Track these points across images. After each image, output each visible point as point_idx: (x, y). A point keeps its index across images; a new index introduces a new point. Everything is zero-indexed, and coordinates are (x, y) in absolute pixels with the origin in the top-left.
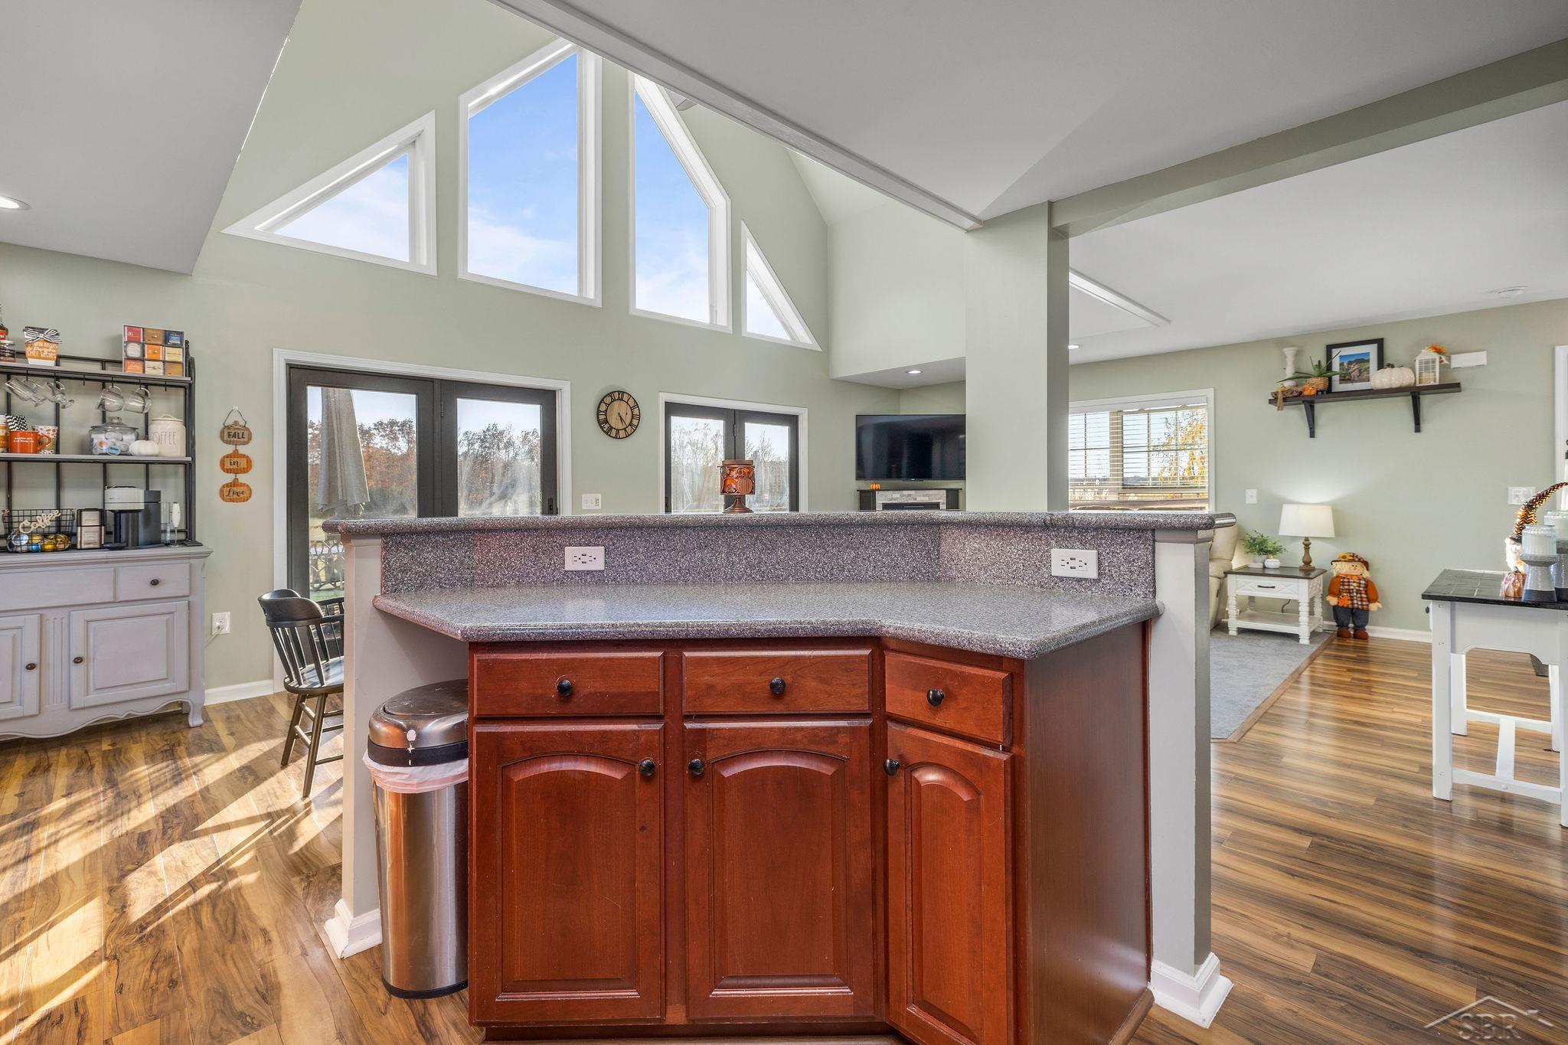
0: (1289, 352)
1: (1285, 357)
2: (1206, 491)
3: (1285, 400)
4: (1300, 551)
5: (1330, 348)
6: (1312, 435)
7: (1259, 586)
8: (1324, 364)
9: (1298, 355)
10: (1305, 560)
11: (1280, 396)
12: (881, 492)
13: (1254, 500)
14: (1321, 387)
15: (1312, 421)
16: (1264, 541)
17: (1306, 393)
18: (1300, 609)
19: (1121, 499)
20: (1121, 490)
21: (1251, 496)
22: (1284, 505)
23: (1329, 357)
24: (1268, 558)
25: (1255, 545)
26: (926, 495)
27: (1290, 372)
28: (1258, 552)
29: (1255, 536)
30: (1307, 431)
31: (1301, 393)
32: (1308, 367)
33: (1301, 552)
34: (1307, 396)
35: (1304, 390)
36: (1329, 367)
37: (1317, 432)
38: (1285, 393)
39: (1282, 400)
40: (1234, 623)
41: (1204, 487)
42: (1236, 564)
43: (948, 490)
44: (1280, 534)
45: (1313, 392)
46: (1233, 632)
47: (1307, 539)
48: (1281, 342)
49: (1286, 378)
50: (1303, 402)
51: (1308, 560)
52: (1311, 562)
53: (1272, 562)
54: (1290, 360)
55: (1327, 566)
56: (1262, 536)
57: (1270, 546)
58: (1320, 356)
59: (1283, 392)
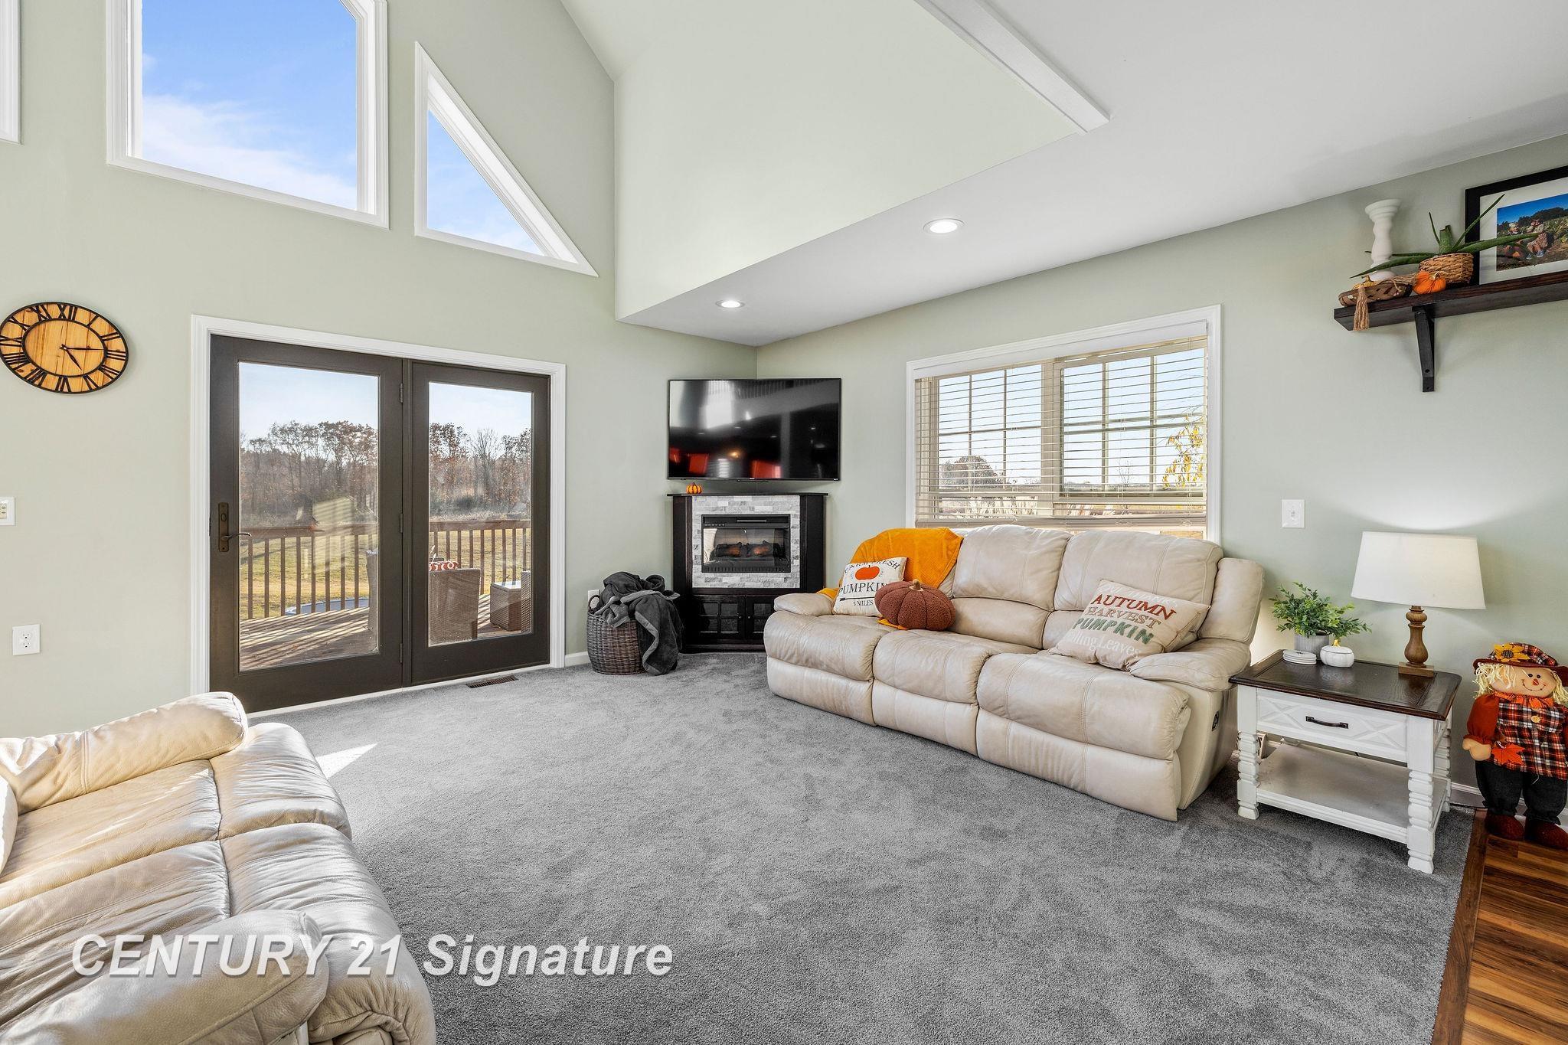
0: (1379, 213)
1: (1371, 224)
2: (1202, 501)
3: (1372, 307)
4: (1402, 634)
5: (1473, 197)
6: (1429, 385)
7: (1309, 719)
8: (1459, 231)
9: (1399, 218)
10: (1413, 652)
11: (1361, 300)
12: (700, 499)
13: (1298, 522)
14: (1457, 274)
15: (1429, 357)
16: (1320, 606)
17: (1422, 289)
18: (1411, 785)
19: (1058, 514)
20: (1057, 498)
21: (1293, 514)
22: (1364, 533)
23: (1472, 211)
24: (1327, 643)
25: (1300, 615)
26: (769, 504)
27: (1380, 253)
28: (1306, 630)
29: (1299, 594)
30: (1418, 379)
31: (1409, 288)
32: (1423, 238)
33: (1404, 635)
34: (1425, 294)
35: (1418, 282)
36: (1473, 234)
37: (1441, 380)
38: (1373, 292)
39: (1365, 309)
40: (1251, 794)
41: (1201, 495)
42: (1259, 652)
43: (803, 496)
44: (1353, 595)
45: (1439, 285)
46: (1248, 812)
47: (1416, 609)
48: (1358, 198)
49: (1372, 266)
50: (1414, 309)
51: (1419, 655)
52: (1425, 658)
53: (1337, 654)
54: (1381, 228)
55: (1463, 668)
56: (1315, 595)
57: (1332, 619)
58: (1451, 214)
59: (1367, 289)
